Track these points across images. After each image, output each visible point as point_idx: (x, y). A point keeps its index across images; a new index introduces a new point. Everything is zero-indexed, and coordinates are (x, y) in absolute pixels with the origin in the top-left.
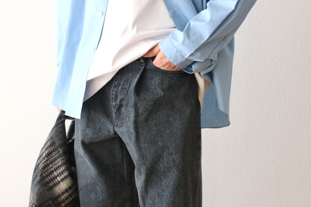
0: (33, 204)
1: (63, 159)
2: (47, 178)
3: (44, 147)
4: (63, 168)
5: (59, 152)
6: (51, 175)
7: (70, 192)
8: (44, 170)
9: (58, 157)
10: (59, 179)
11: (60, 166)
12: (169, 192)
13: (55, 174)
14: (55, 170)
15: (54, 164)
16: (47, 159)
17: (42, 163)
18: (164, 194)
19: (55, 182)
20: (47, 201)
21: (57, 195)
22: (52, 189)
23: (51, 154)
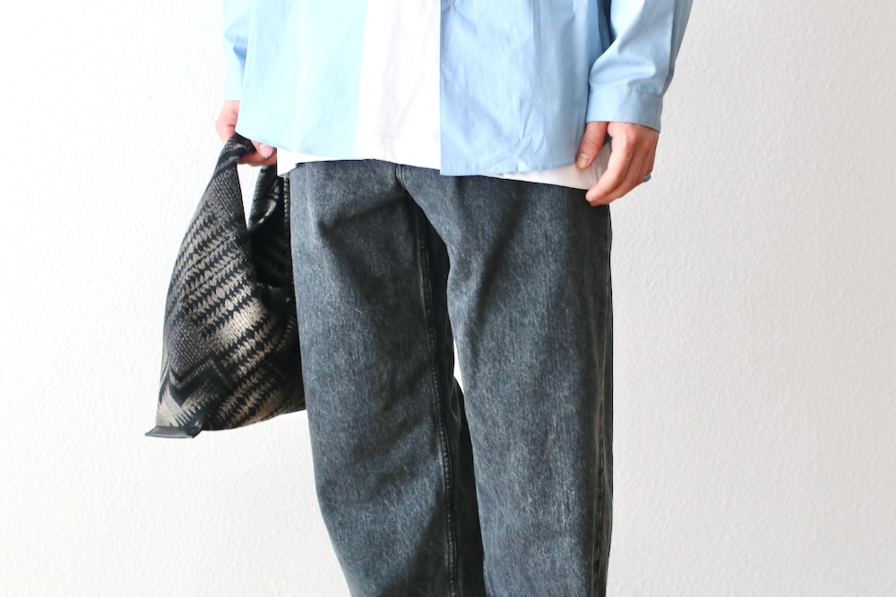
0: (171, 374)
1: (238, 256)
2: (199, 304)
3: (190, 231)
4: (239, 277)
5: (227, 238)
6: (209, 297)
7: (258, 337)
8: (192, 285)
9: (225, 253)
10: (230, 305)
11: (232, 274)
12: (537, 316)
13: (220, 293)
14: (219, 284)
15: (216, 270)
16: (199, 258)
17: (185, 270)
18: (526, 321)
19: (220, 315)
20: (203, 362)
21: (227, 347)
22: (215, 332)
23: (207, 246)
